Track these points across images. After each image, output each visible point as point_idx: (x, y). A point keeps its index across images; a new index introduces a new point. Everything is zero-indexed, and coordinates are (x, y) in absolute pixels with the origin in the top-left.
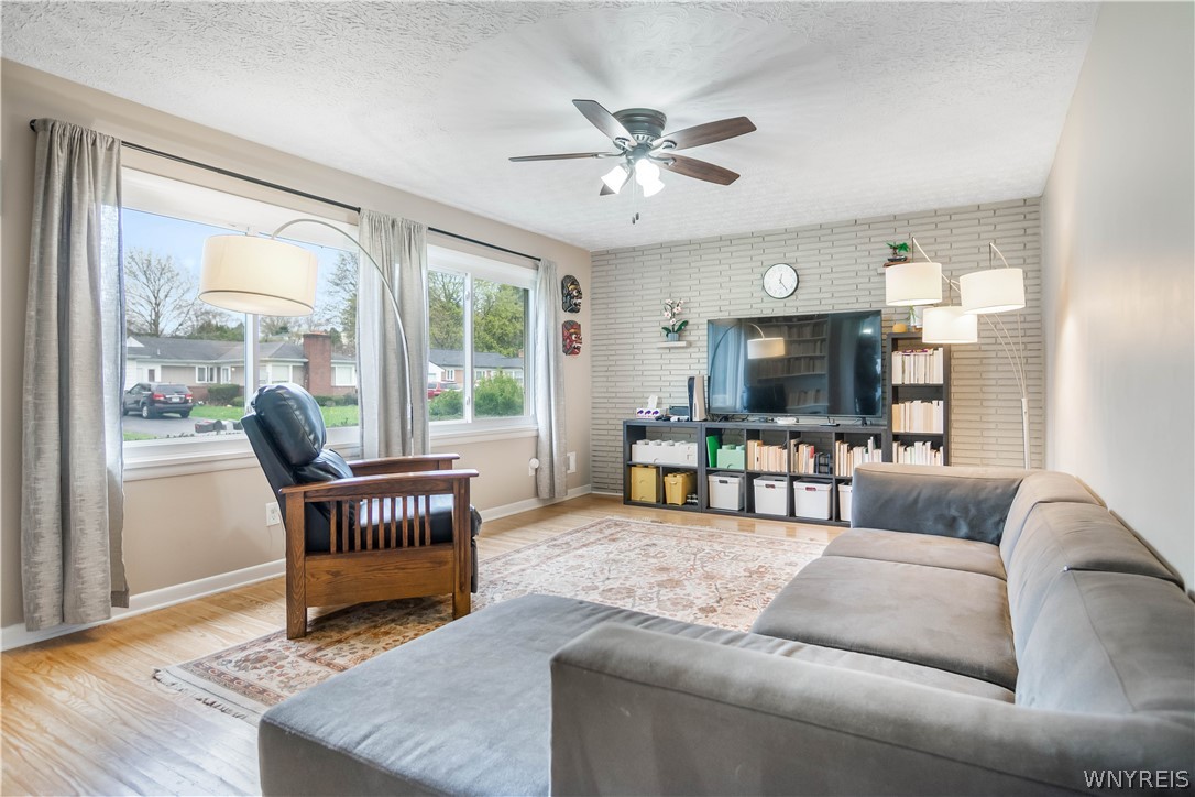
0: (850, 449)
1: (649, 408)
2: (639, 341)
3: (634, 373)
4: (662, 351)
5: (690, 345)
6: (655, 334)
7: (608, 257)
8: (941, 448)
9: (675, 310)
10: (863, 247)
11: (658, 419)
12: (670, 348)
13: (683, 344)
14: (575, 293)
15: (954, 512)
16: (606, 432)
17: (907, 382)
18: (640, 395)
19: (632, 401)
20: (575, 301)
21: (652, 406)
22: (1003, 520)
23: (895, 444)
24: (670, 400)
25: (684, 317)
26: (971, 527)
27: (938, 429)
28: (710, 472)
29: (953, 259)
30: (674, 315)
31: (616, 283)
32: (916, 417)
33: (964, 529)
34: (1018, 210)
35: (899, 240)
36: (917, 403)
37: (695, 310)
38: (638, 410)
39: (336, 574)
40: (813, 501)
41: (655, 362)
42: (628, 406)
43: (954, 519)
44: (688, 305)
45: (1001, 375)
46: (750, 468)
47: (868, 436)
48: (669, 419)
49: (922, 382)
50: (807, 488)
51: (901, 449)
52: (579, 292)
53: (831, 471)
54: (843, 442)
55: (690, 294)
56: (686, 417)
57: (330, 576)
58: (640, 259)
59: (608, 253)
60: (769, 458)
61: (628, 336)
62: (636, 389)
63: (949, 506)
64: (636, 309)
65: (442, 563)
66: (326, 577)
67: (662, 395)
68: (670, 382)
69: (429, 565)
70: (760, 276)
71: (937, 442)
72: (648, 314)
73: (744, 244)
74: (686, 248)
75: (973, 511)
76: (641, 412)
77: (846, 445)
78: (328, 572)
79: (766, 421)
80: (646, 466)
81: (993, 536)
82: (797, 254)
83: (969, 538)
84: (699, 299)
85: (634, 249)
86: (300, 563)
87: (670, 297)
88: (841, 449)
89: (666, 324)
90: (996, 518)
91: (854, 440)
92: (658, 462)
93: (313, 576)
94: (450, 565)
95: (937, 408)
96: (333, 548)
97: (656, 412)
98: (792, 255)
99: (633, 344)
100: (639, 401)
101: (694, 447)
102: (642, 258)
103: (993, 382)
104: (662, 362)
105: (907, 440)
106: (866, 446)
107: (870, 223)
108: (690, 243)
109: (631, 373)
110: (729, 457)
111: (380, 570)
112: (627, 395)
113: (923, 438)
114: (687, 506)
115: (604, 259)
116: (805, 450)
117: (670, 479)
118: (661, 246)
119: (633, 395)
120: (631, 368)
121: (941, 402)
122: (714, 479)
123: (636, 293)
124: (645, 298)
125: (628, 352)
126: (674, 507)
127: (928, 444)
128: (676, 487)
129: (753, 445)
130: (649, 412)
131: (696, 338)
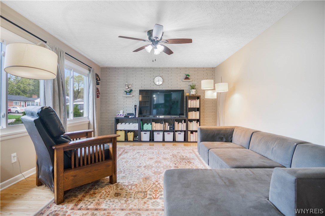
0: (178, 123)
1: (121, 114)
2: (117, 94)
3: (115, 104)
4: (124, 98)
5: (133, 96)
6: (122, 93)
7: (106, 69)
8: (198, 122)
9: (129, 86)
10: (179, 74)
11: (125, 117)
12: (126, 97)
13: (132, 96)
14: (98, 79)
15: (222, 136)
16: (105, 121)
17: (191, 107)
18: (117, 110)
19: (114, 112)
20: (98, 81)
21: (121, 113)
22: (232, 137)
23: (189, 122)
24: (127, 112)
25: (131, 88)
26: (226, 139)
27: (198, 118)
28: (141, 131)
29: (198, 79)
30: (129, 88)
31: (109, 77)
32: (193, 115)
33: (224, 140)
34: (211, 70)
35: (187, 73)
36: (193, 112)
37: (134, 87)
38: (117, 114)
39: (75, 176)
40: (169, 137)
41: (122, 101)
42: (113, 113)
43: (222, 138)
44: (133, 85)
45: (208, 106)
46: (153, 129)
47: (182, 120)
48: (129, 117)
49: (194, 107)
50: (168, 134)
51: (190, 123)
52: (99, 79)
53: (174, 129)
54: (176, 122)
55: (133, 82)
56: (133, 116)
57: (73, 177)
58: (117, 71)
59: (107, 68)
60: (158, 126)
61: (113, 93)
62: (115, 108)
63: (221, 135)
64: (116, 85)
65: (109, 166)
66: (71, 178)
67: (124, 110)
68: (126, 106)
69: (105, 167)
70: (153, 79)
71: (198, 121)
72: (120, 87)
73: (149, 70)
74: (132, 69)
75: (226, 136)
76: (118, 115)
77: (177, 122)
78: (72, 176)
79: (155, 117)
80: (121, 130)
81: (230, 141)
82: (163, 74)
83: (226, 141)
84: (135, 84)
85: (115, 68)
86: (61, 175)
87: (127, 83)
88: (176, 123)
89: (126, 90)
90: (231, 137)
91: (179, 121)
92: (125, 129)
93: (66, 178)
94: (111, 166)
95: (198, 113)
96: (73, 167)
97: (123, 115)
98: (162, 74)
99: (115, 95)
100: (117, 112)
101: (137, 125)
102: (118, 71)
103: (206, 107)
104: (124, 101)
105: (191, 121)
106: (182, 123)
107: (180, 69)
108: (133, 68)
109: (114, 104)
110: (147, 127)
111: (90, 172)
112: (113, 110)
113: (194, 120)
114: (134, 141)
115: (106, 70)
116: (167, 124)
117: (129, 134)
118: (124, 68)
119: (115, 110)
120: (114, 102)
121: (199, 112)
122: (142, 133)
123: (116, 81)
124: (119, 82)
125: (113, 97)
126: (130, 141)
127: (196, 121)
128: (131, 136)
129: (154, 123)
130: (121, 115)
131: (135, 95)
